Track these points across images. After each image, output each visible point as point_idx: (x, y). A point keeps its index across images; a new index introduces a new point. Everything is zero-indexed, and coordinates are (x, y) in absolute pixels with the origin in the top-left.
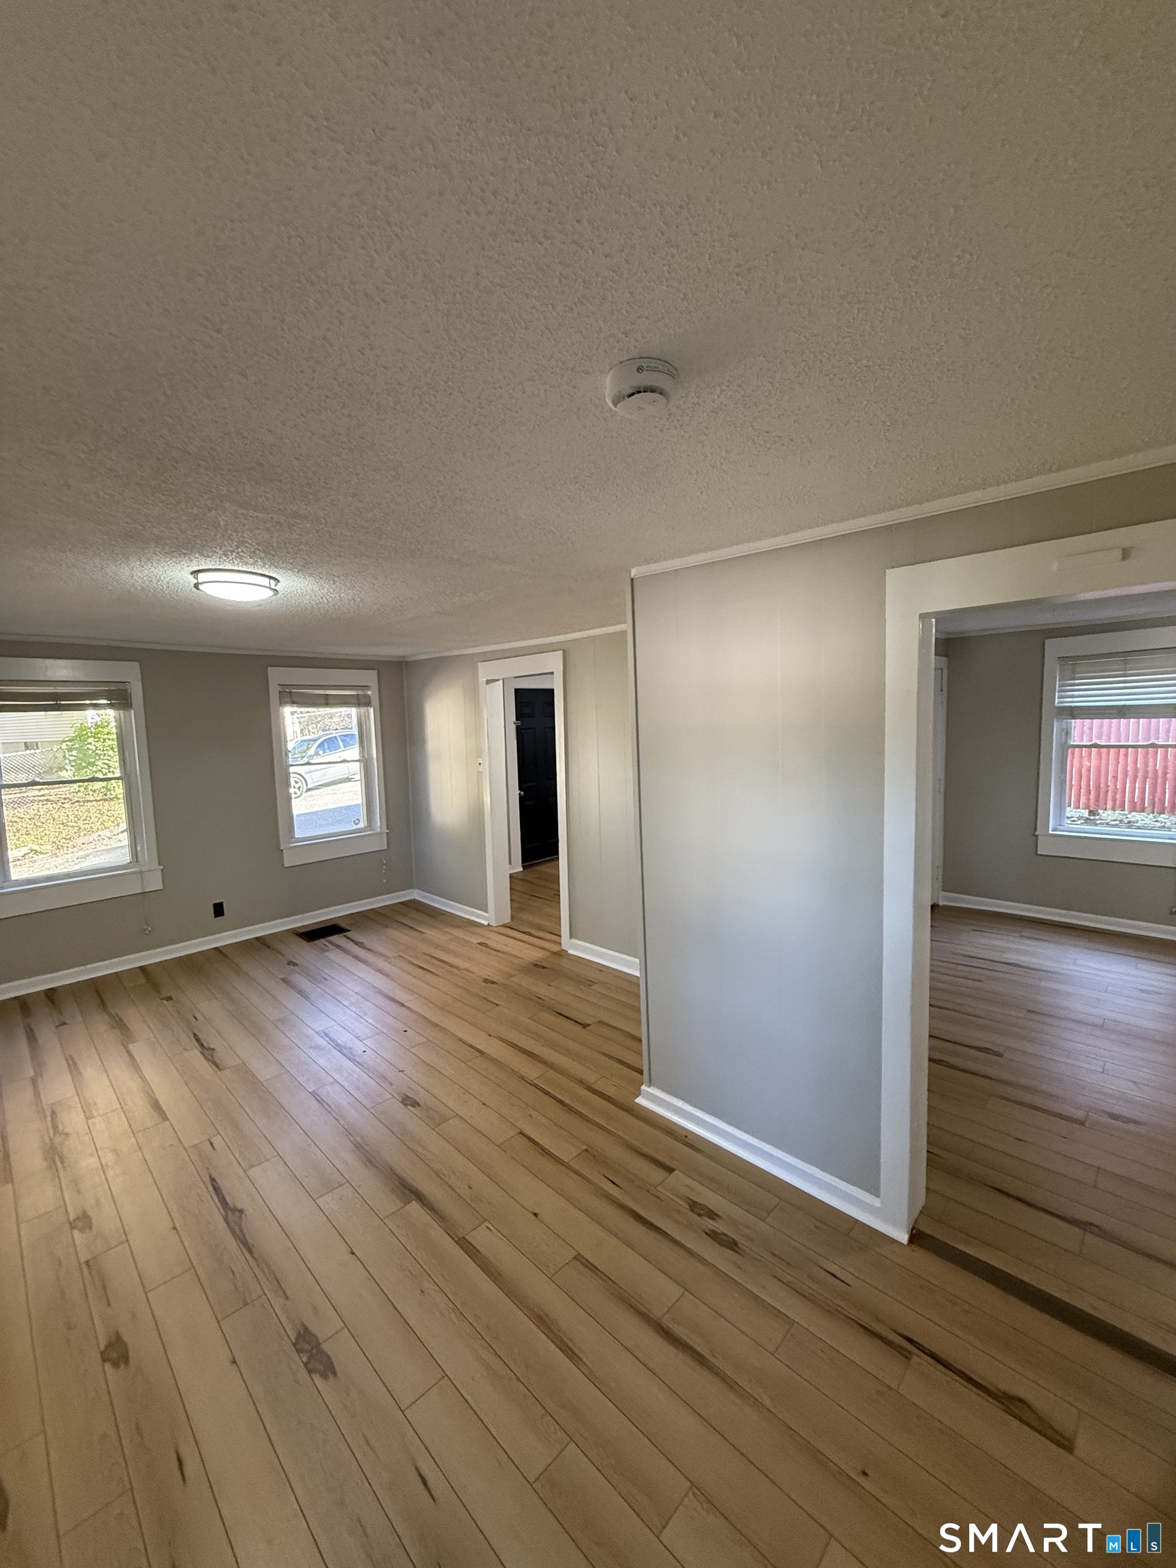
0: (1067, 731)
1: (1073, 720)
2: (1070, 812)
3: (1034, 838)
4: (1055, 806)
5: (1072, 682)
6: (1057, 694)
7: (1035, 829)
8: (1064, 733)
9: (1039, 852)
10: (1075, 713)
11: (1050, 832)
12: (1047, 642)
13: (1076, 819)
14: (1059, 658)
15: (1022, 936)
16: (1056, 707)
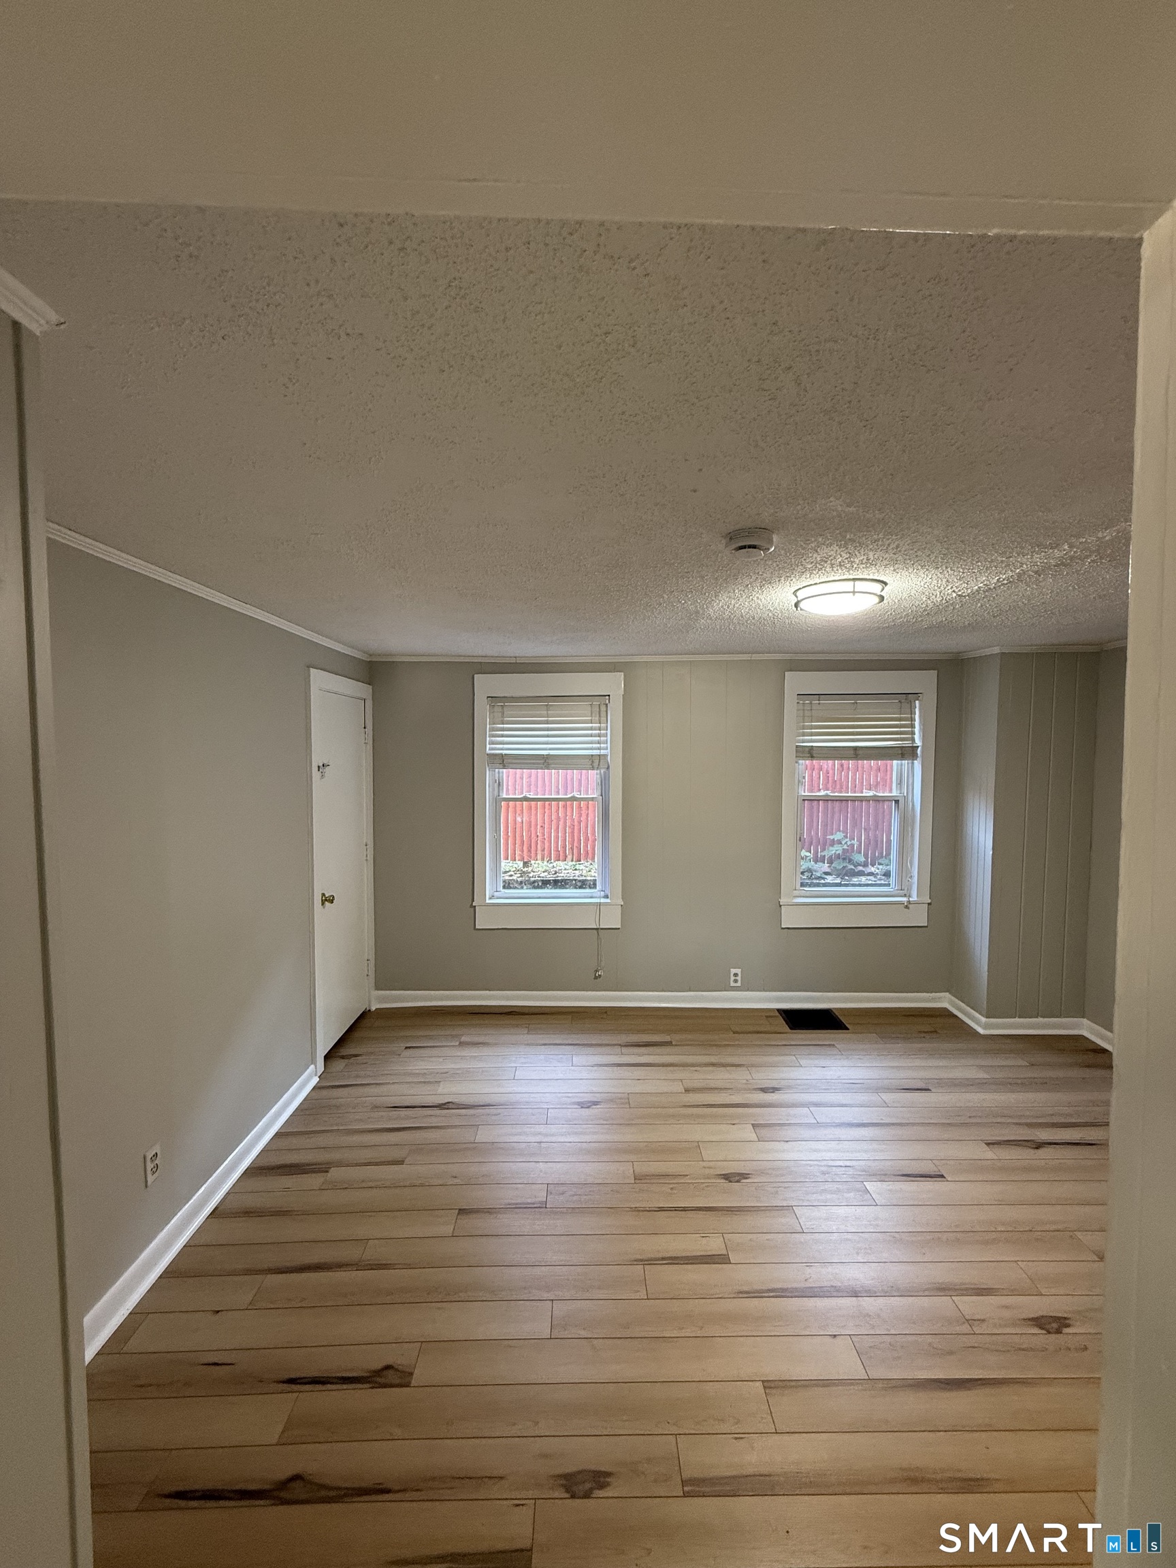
0: (499, 783)
1: (504, 770)
2: (505, 865)
3: (472, 909)
4: (491, 870)
5: (502, 726)
6: (488, 739)
7: (473, 901)
8: (496, 785)
9: (477, 927)
10: (503, 761)
11: (488, 901)
12: (476, 676)
13: (512, 873)
14: (488, 697)
15: (461, 1044)
16: (487, 755)
